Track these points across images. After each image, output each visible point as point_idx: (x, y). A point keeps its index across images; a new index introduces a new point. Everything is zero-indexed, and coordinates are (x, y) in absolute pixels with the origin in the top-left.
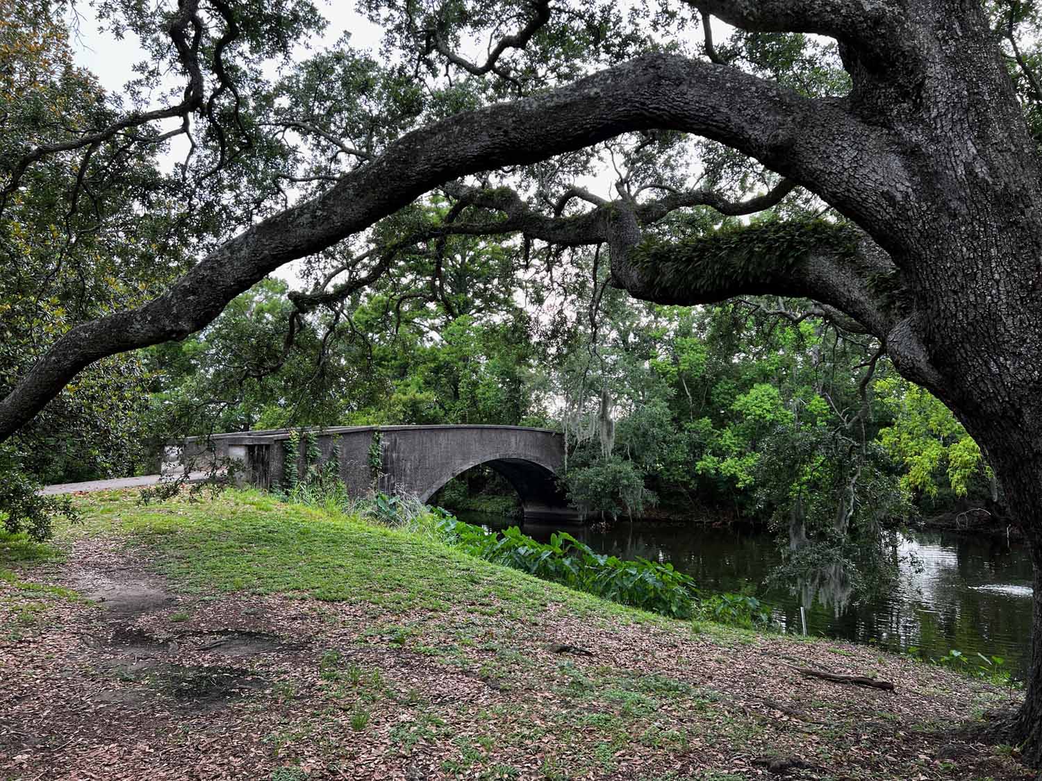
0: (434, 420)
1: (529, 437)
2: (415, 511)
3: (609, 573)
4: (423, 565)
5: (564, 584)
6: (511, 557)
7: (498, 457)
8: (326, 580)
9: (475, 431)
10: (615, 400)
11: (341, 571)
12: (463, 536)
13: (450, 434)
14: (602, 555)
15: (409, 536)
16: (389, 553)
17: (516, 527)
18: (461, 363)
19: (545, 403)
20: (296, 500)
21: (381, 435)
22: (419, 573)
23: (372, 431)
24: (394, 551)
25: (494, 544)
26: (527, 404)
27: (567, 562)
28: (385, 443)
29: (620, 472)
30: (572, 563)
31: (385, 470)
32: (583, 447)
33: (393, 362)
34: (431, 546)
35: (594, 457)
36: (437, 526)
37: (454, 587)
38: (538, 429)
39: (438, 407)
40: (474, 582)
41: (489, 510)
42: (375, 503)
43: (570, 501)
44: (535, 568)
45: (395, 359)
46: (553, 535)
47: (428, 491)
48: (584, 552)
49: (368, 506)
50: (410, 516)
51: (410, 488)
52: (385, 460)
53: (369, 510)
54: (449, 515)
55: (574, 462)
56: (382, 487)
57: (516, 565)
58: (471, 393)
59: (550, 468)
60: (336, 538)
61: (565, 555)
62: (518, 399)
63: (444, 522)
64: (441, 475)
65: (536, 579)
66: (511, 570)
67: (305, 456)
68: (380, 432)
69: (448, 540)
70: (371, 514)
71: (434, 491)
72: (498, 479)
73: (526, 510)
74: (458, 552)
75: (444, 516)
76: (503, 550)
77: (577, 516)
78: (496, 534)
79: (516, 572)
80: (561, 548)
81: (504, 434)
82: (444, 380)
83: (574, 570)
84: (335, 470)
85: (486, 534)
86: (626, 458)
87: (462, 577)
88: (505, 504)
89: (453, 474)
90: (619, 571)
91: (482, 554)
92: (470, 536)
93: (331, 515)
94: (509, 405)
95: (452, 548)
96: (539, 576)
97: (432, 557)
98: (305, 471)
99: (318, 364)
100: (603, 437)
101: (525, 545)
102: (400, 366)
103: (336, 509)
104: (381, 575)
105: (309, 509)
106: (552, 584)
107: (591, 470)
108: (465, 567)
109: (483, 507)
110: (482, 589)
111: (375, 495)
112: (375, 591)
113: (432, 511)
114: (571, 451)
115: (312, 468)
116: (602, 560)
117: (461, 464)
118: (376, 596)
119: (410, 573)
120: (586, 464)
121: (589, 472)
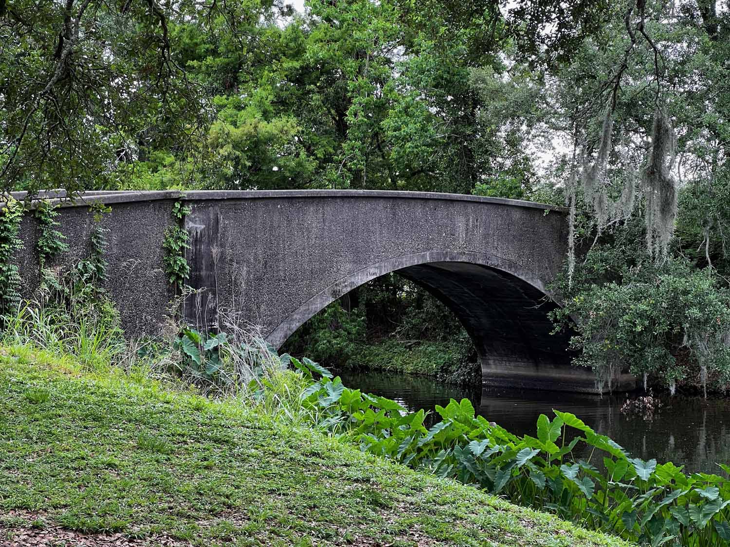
0: (295, 180)
1: (495, 218)
2: (257, 364)
3: (658, 498)
4: (275, 470)
5: (564, 516)
6: (454, 459)
7: (428, 260)
8: (82, 492)
9: (381, 204)
10: (682, 141)
11: (111, 475)
12: (356, 416)
13: (329, 209)
14: (646, 460)
15: (246, 413)
16: (207, 444)
17: (466, 401)
18: (352, 63)
19: (530, 148)
20: (18, 337)
21: (187, 210)
22: (267, 485)
23: (168, 201)
24: (217, 441)
25: (419, 433)
26: (489, 149)
27: (570, 472)
28: (195, 225)
29: (686, 292)
30: (580, 475)
31: (196, 282)
32: (607, 239)
33: (209, 60)
34: (292, 434)
35: (632, 262)
36: (304, 395)
37: (338, 513)
38: (513, 201)
39: (303, 154)
40: (377, 504)
41: (410, 368)
42: (177, 347)
43: (577, 353)
44: (503, 483)
45: (214, 53)
46: (543, 419)
47: (284, 326)
48: (607, 454)
49: (163, 351)
50: (248, 375)
51: (248, 318)
52: (195, 261)
53: (165, 359)
54: (327, 375)
55: (590, 271)
56: (191, 316)
57: (464, 476)
58: (371, 126)
59: (538, 285)
60: (101, 411)
61: (566, 459)
62: (470, 138)
63: (315, 388)
64: (311, 295)
65: (506, 504)
66: (454, 484)
67: (36, 251)
68: (184, 202)
69: (324, 424)
70: (170, 369)
71: (296, 325)
72: (429, 305)
73: (484, 370)
74: (346, 448)
75: (317, 376)
76: (437, 445)
77: (591, 384)
78: (422, 415)
79: (464, 489)
80: (558, 443)
81: (442, 212)
82: (316, 99)
83: (584, 489)
84: (97, 278)
85: (403, 413)
86: (702, 264)
87: (355, 494)
88: (443, 358)
89: (334, 293)
90: (681, 492)
91: (394, 453)
92: (370, 417)
93: (89, 367)
94: (451, 151)
95: (334, 440)
96: (511, 498)
97: (294, 454)
98: (37, 280)
99: (58, 55)
100: (652, 220)
101: (482, 437)
102: (225, 69)
103: (100, 356)
104: (191, 485)
105: (45, 355)
106: (538, 514)
107: (624, 289)
108: (360, 475)
109: (397, 362)
110: (394, 519)
111: (177, 330)
112: (180, 515)
113: (292, 366)
114: (582, 249)
115: (51, 274)
116: (644, 471)
117: (351, 273)
118: (181, 526)
119: (250, 483)
120: (614, 276)
121: (621, 292)
